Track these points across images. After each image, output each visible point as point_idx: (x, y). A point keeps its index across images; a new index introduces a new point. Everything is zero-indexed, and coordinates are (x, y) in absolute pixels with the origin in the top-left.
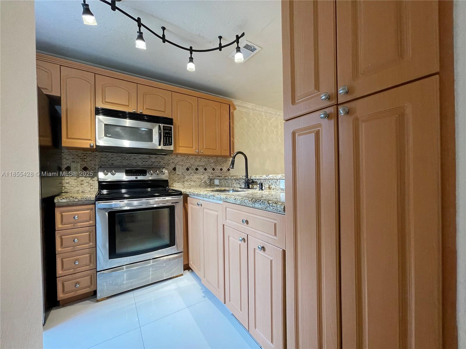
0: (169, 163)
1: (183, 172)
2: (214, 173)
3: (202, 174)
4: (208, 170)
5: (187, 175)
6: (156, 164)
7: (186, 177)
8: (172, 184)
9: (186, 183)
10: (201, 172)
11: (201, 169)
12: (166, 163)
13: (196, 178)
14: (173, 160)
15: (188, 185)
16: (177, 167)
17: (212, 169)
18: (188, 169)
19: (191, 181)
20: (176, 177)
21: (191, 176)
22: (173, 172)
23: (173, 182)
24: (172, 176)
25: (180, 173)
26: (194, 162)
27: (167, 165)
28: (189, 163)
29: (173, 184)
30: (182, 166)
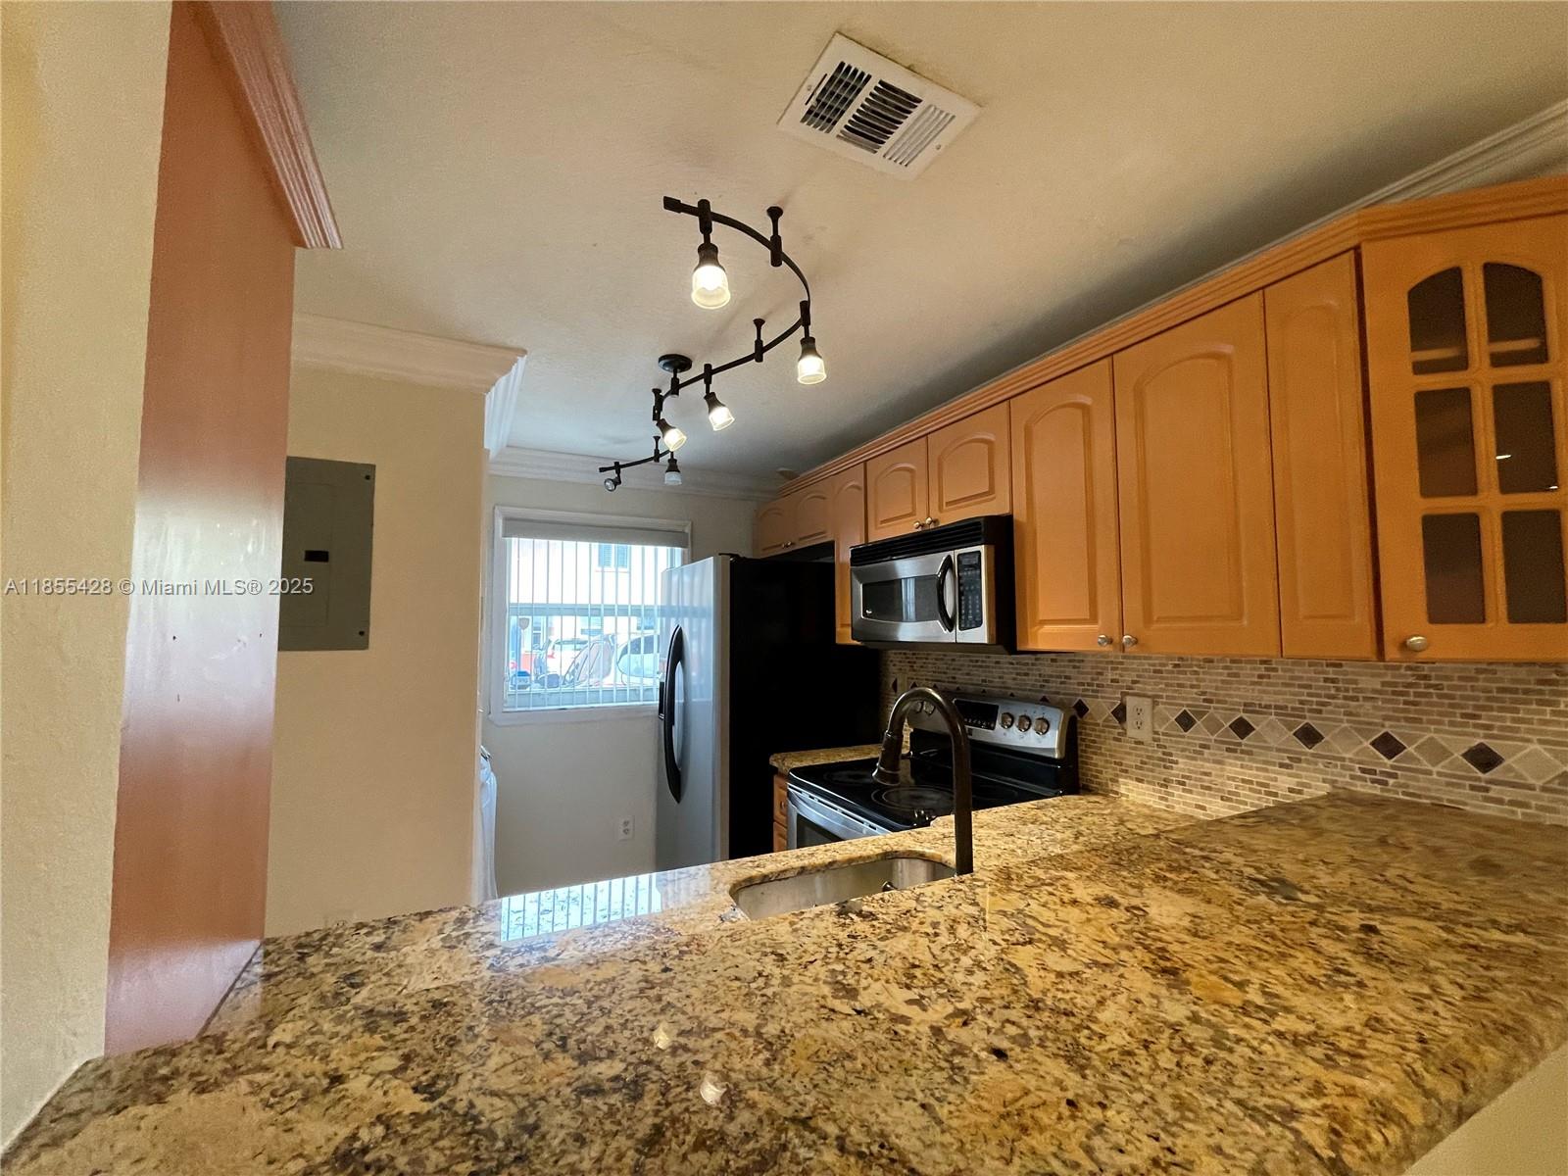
0: (1098, 685)
1: (1161, 730)
2: (1394, 776)
3: (1282, 765)
4: (1333, 743)
5: (1183, 750)
6: (1053, 686)
7: (1176, 763)
8: (1112, 780)
9: (1177, 791)
10: (1269, 749)
11: (1271, 732)
12: (1088, 684)
13: (1233, 779)
14: (1117, 669)
15: (1188, 805)
16: (1131, 703)
17: (1367, 744)
18: (1185, 721)
19: (1209, 788)
20: (1129, 754)
21: (1208, 760)
22: (1115, 727)
23: (1117, 775)
24: (1112, 742)
25: (1145, 735)
26: (1223, 681)
27: (1093, 691)
28: (1192, 686)
29: (1117, 781)
30: (1155, 704)
